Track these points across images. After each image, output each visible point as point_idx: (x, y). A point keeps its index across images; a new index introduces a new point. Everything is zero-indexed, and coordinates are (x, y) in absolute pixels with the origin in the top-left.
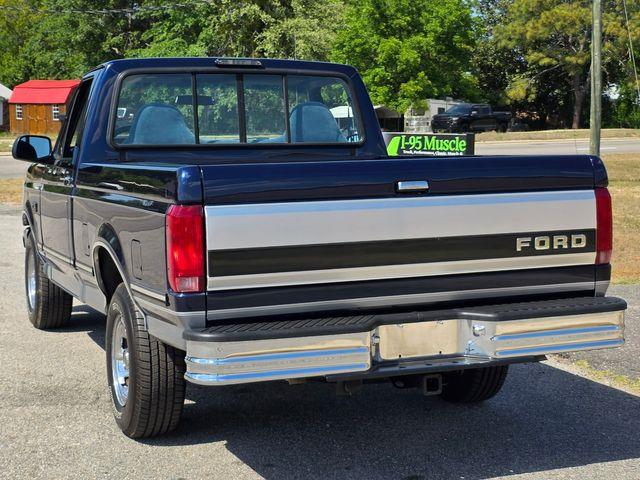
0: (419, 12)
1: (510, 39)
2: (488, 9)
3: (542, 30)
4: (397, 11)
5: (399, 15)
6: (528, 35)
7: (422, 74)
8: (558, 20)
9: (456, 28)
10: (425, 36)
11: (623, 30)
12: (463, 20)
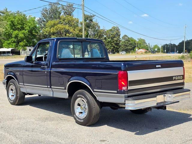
0: (23, 24)
1: (47, 32)
2: (40, 24)
3: (55, 30)
4: (17, 24)
5: (18, 25)
6: (51, 31)
7: (25, 40)
8: (59, 28)
9: (33, 29)
10: (25, 31)
11: (74, 31)
12: (35, 27)
